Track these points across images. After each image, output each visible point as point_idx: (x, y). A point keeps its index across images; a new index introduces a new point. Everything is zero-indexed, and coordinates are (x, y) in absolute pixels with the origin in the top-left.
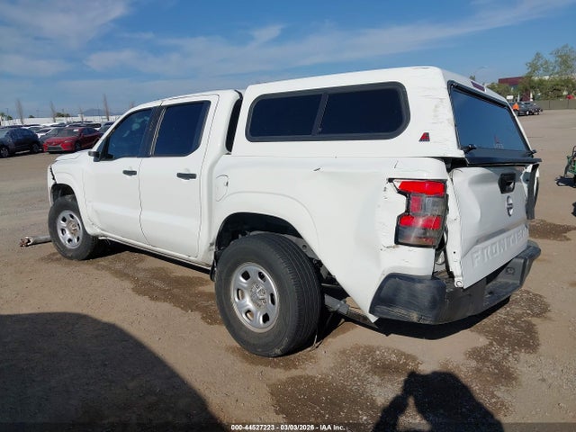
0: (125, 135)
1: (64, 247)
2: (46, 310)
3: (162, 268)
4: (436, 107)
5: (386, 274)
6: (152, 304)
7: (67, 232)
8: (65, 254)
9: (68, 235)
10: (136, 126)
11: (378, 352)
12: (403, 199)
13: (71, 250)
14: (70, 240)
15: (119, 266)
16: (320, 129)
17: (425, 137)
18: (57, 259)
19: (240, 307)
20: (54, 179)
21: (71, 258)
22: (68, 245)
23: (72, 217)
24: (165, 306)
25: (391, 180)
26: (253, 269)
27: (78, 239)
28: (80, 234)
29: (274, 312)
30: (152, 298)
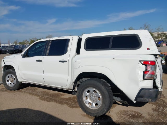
0: (33, 49)
1: (8, 86)
2: (12, 108)
3: (45, 91)
4: (150, 41)
5: (141, 88)
6: (49, 103)
7: (9, 81)
8: (9, 89)
9: (10, 82)
10: (37, 47)
11: (128, 112)
12: (145, 66)
13: (11, 87)
14: (10, 84)
15: (30, 91)
16: (111, 47)
17: (148, 49)
18: (5, 91)
19: (86, 102)
20: (5, 64)
21: (11, 90)
22: (10, 86)
23: (12, 76)
24: (54, 104)
25: (140, 61)
26: (92, 89)
27: (14, 83)
28: (15, 81)
29: (100, 103)
30: (48, 101)
